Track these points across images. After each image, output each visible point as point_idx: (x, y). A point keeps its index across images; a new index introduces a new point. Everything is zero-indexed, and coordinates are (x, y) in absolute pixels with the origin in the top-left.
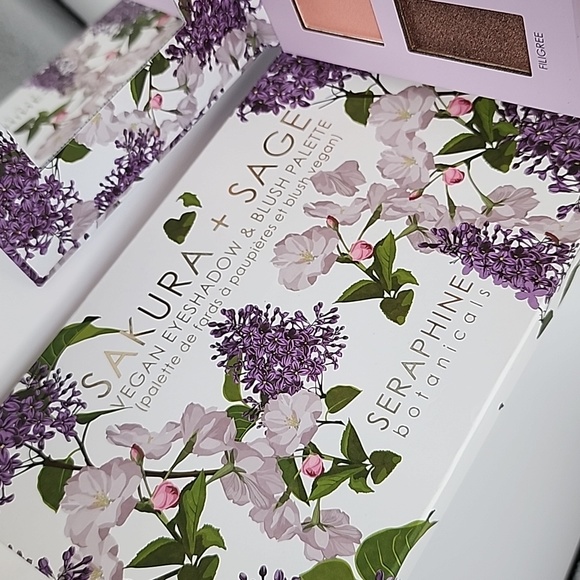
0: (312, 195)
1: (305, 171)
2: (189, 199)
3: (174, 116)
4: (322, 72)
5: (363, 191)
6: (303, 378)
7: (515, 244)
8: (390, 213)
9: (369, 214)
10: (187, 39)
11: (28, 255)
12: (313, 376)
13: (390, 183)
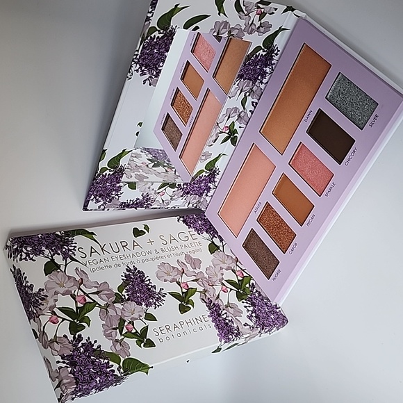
0: (182, 259)
1: (186, 251)
2: (146, 227)
3: (161, 202)
4: (210, 229)
5: (197, 271)
6: (144, 304)
7: (227, 321)
8: (201, 283)
9: (195, 278)
10: (185, 186)
11: (92, 200)
12: (147, 305)
13: (206, 276)
